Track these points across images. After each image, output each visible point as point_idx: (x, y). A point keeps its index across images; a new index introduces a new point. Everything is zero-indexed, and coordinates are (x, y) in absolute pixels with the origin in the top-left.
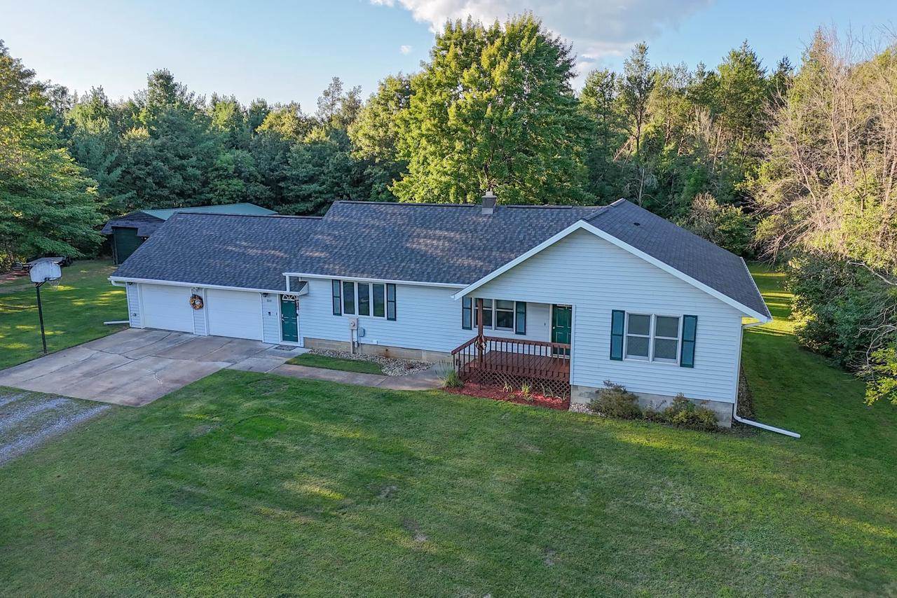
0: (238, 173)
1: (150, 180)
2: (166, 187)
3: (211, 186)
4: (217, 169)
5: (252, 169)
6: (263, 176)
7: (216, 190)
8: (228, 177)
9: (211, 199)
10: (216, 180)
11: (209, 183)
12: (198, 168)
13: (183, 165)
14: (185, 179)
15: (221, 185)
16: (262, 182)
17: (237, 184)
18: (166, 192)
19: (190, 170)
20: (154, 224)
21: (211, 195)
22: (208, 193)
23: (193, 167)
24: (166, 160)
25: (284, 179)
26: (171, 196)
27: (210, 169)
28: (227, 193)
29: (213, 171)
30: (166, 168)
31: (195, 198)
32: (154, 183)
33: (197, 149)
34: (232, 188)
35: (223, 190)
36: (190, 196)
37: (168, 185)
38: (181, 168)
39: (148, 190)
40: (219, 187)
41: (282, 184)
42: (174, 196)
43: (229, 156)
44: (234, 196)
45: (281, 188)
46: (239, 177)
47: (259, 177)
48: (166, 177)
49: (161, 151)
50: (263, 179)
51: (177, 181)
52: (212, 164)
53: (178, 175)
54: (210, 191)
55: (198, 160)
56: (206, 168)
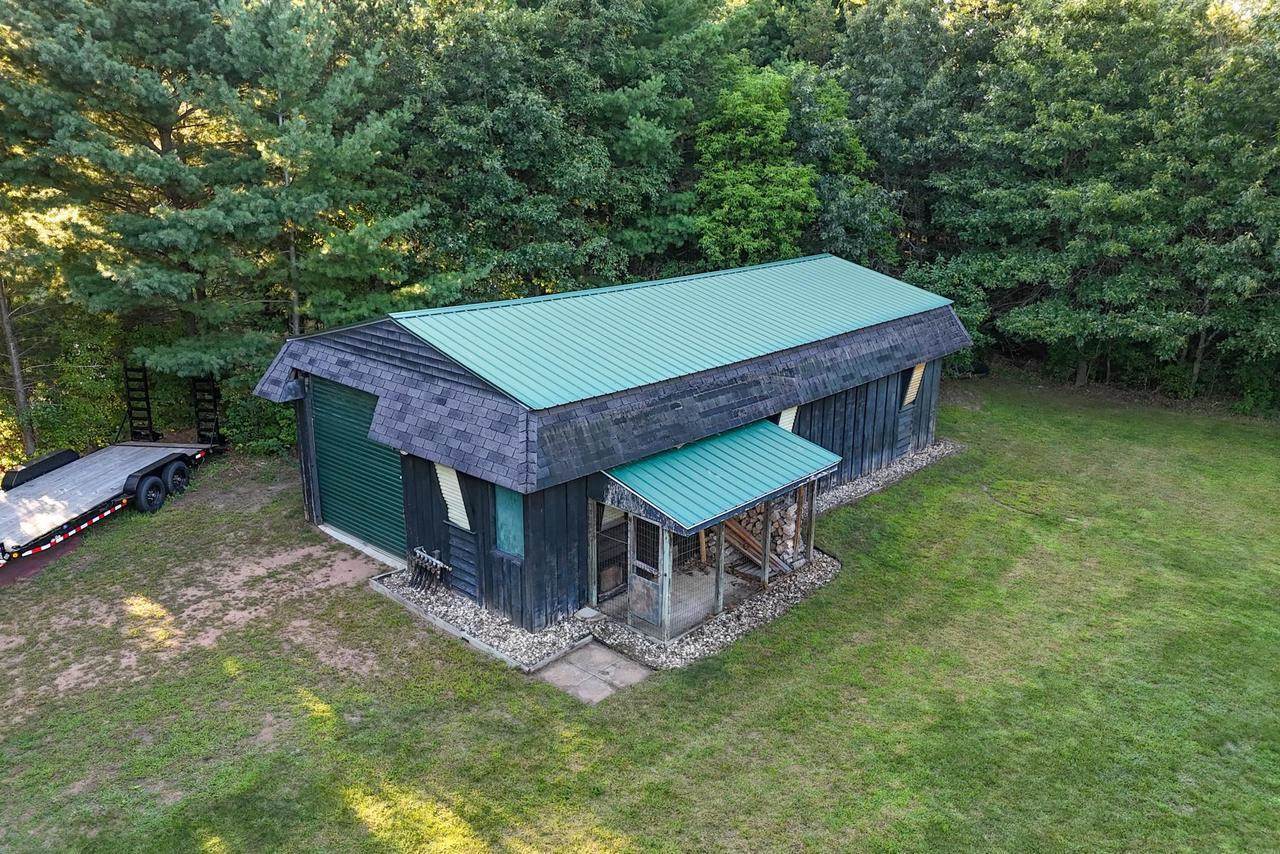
0: (799, 139)
1: (493, 163)
2: (548, 188)
3: (702, 186)
4: (727, 127)
5: (846, 125)
6: (874, 154)
7: (719, 204)
8: (760, 155)
9: (700, 236)
10: (720, 165)
11: (698, 176)
12: (665, 122)
13: (618, 109)
14: (617, 160)
15: (738, 182)
16: (865, 175)
17: (794, 180)
18: (549, 211)
19: (638, 126)
20: (439, 388)
21: (702, 221)
22: (691, 212)
23: (649, 115)
24: (558, 88)
25: (953, 160)
26: (564, 224)
27: (704, 125)
28: (755, 214)
29: (712, 131)
30: (555, 115)
31: (647, 229)
32: (510, 171)
33: (670, 48)
34: (776, 195)
35: (744, 204)
36: (629, 222)
37: (557, 183)
38: (610, 121)
39: (488, 201)
40: (728, 190)
41: (942, 182)
42: (577, 223)
43: (770, 78)
44: (779, 225)
45: (936, 194)
46: (800, 155)
47: (862, 154)
48: (552, 154)
49: (546, 53)
50: (873, 163)
51: (587, 167)
52: (711, 109)
53: (597, 148)
54: (699, 204)
55: (668, 88)
56: (689, 121)
